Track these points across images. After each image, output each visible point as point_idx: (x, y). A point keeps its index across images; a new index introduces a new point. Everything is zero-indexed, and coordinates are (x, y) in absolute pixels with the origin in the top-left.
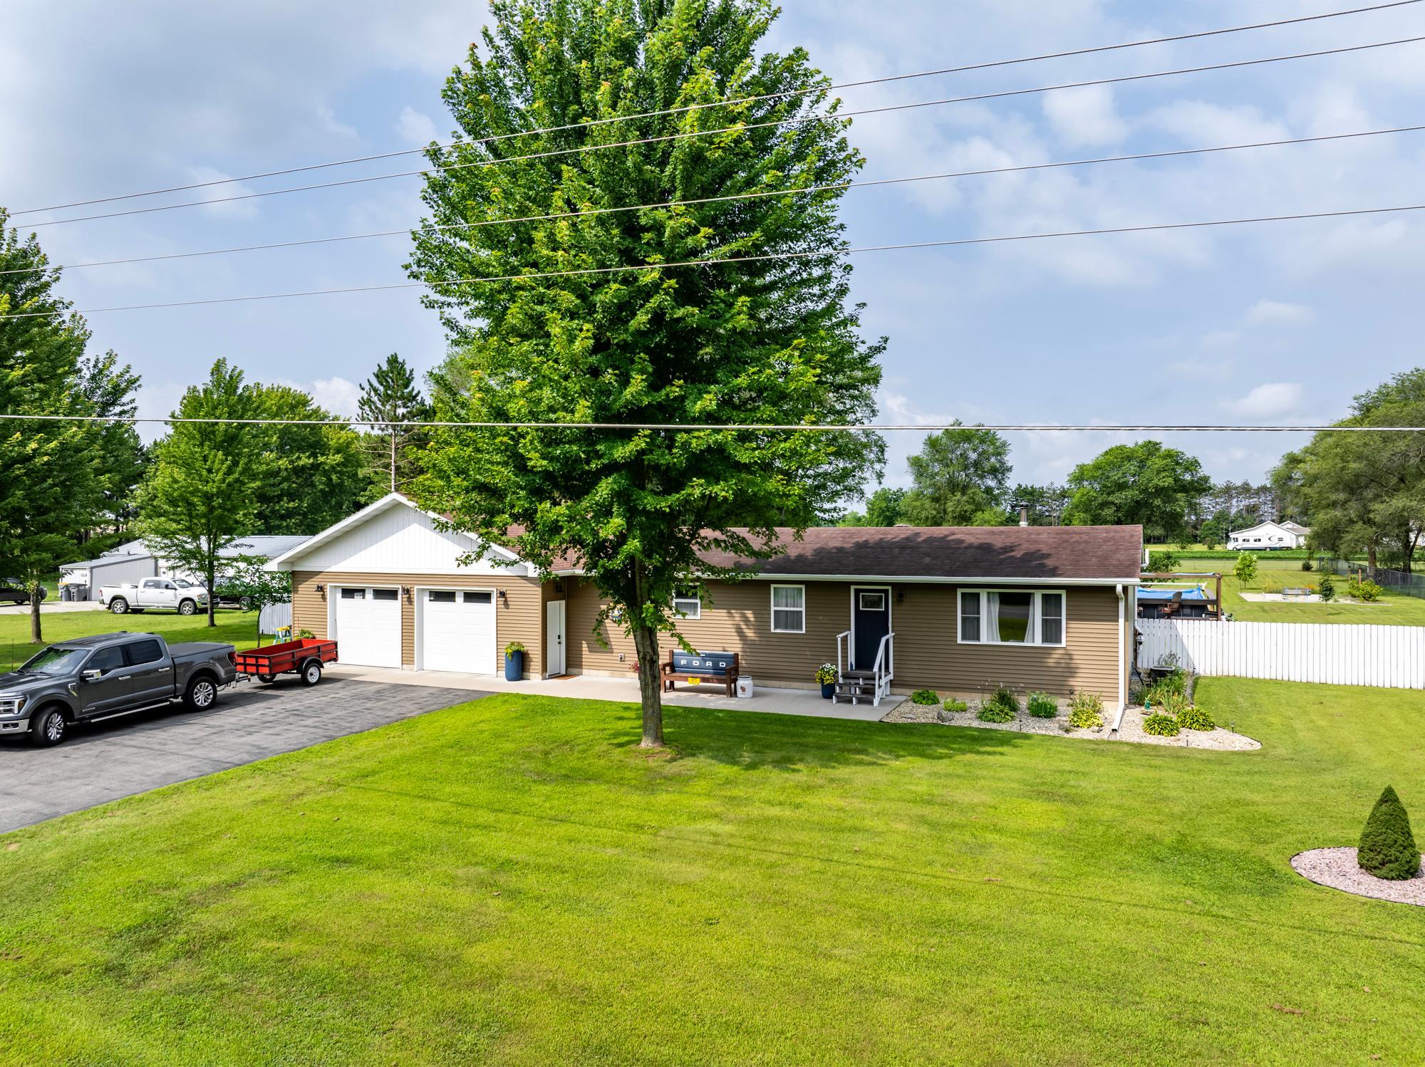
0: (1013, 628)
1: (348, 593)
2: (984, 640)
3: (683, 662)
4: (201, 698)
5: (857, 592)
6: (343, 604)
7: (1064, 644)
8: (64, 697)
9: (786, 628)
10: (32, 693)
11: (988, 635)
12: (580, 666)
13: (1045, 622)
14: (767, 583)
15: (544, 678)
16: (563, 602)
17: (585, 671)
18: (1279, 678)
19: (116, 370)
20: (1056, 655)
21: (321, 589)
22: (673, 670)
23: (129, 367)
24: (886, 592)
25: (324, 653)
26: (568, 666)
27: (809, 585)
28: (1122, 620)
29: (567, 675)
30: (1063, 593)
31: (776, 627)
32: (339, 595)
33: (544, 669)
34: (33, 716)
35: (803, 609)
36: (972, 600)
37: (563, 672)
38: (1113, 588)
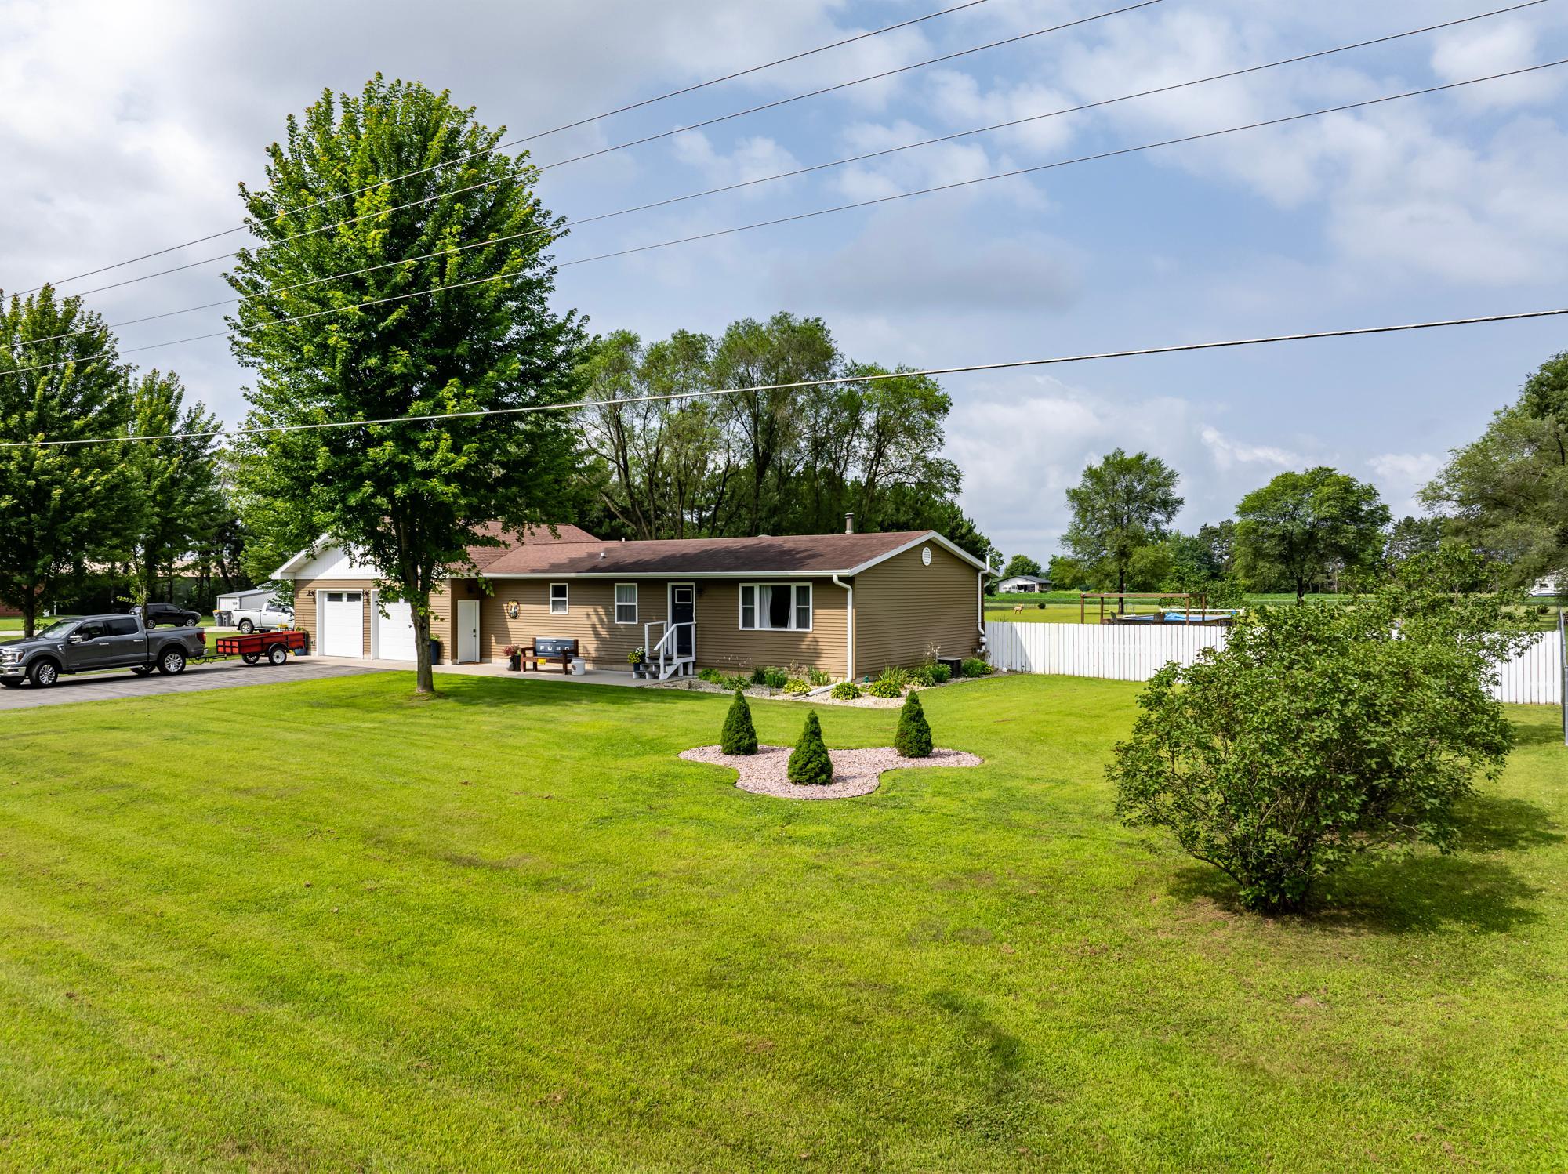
0: (779, 617)
1: (335, 597)
2: (757, 627)
3: (542, 648)
4: (172, 665)
5: (674, 588)
6: (330, 606)
7: (811, 630)
8: (54, 653)
9: (626, 620)
10: (29, 649)
11: (761, 623)
12: (490, 656)
13: (799, 610)
14: (612, 581)
15: (454, 663)
16: (478, 602)
17: (493, 660)
18: (1101, 676)
19: (204, 418)
20: (808, 639)
21: (313, 594)
22: (535, 654)
23: (214, 415)
24: (691, 587)
25: (292, 641)
26: (481, 658)
27: (641, 582)
28: (849, 607)
29: (481, 662)
30: (810, 585)
31: (619, 620)
32: (326, 599)
33: (454, 655)
34: (30, 664)
35: (636, 604)
36: (748, 593)
37: (478, 660)
38: (830, 578)
